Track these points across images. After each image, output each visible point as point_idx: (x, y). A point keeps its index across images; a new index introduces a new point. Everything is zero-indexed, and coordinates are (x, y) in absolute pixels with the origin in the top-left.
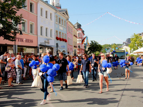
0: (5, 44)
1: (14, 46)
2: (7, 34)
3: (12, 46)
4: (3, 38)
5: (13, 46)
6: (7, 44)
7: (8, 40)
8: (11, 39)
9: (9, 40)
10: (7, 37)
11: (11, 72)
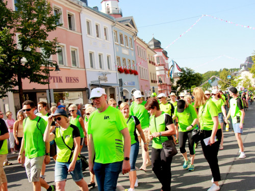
0: (32, 89)
1: (47, 91)
2: (35, 73)
3: (44, 91)
4: (29, 80)
5: (46, 92)
6: (36, 89)
7: (37, 83)
8: (42, 80)
9: (39, 83)
10: (35, 79)
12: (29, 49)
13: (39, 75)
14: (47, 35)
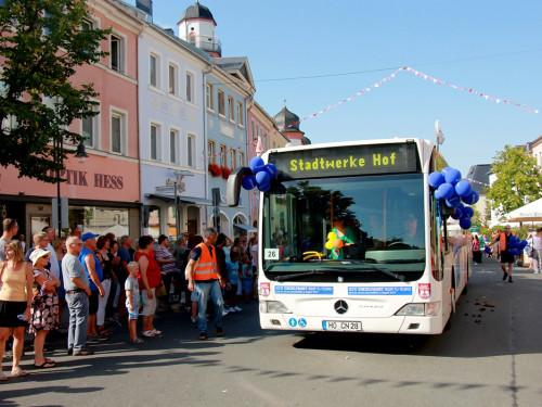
0: (16, 193)
1: (55, 202)
3: (47, 201)
4: (17, 171)
5: (50, 204)
6: (27, 194)
8: (48, 173)
10: (32, 169)
11: (47, 307)
12: (25, 97)
13: (43, 161)
14: (72, 72)
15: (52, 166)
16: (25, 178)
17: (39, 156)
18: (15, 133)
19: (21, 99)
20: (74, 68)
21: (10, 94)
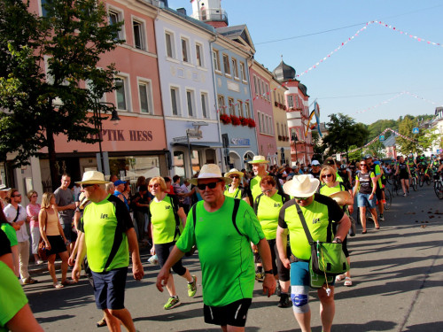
0: (71, 151)
1: (98, 155)
2: (76, 124)
3: (91, 155)
4: (66, 137)
5: (95, 157)
6: (79, 151)
8: (89, 137)
12: (66, 83)
13: (84, 128)
14: (98, 59)
15: (91, 131)
16: (73, 142)
17: (81, 124)
18: (62, 109)
19: (63, 84)
20: (99, 56)
21: (55, 82)
